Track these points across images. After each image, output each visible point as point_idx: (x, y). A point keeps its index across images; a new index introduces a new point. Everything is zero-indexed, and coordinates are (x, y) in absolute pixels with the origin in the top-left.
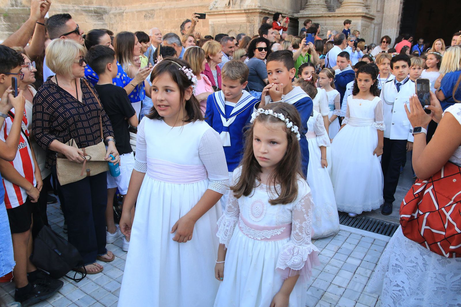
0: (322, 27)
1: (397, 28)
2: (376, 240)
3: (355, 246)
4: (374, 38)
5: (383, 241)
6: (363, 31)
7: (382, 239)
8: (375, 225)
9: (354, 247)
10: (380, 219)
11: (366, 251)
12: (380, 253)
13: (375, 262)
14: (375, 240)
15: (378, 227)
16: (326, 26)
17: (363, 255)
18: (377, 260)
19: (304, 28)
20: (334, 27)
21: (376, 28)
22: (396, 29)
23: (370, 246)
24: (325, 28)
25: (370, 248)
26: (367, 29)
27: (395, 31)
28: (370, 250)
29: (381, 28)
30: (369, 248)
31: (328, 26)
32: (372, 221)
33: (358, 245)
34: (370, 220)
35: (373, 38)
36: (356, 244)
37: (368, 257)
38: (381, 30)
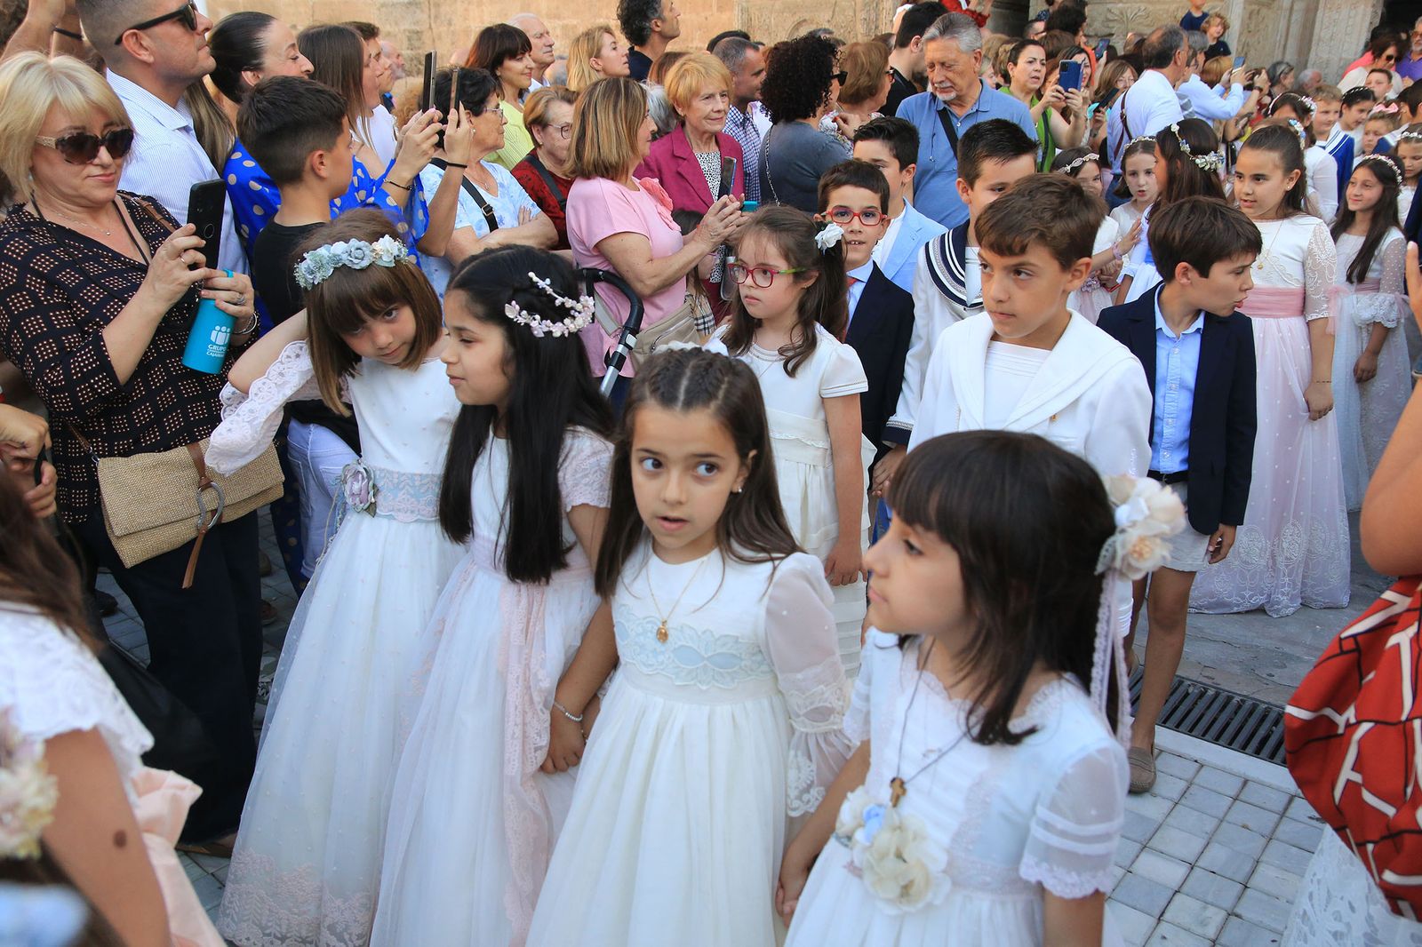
0: (1109, 6)
1: (1374, 6)
2: (1250, 783)
3: (1170, 804)
4: (1289, 42)
5: (1278, 790)
6: (1250, 18)
7: (1274, 782)
8: (1252, 722)
9: (1166, 811)
10: (1271, 700)
11: (1209, 827)
12: (1263, 841)
13: (1241, 877)
14: (1246, 782)
15: (1262, 732)
16: (1120, 5)
17: (1197, 845)
18: (1247, 868)
19: (1048, 10)
20: (1151, 8)
21: (1295, 7)
22: (1370, 10)
23: (1225, 809)
24: (1117, 12)
25: (1226, 814)
26: (1264, 11)
27: (1364, 15)
28: (1224, 824)
29: (1316, 9)
30: (1221, 815)
31: (1127, 5)
32: (1239, 707)
33: (1183, 801)
34: (1234, 701)
35: (1283, 43)
36: (1176, 796)
37: (1217, 856)
38: (1315, 15)
